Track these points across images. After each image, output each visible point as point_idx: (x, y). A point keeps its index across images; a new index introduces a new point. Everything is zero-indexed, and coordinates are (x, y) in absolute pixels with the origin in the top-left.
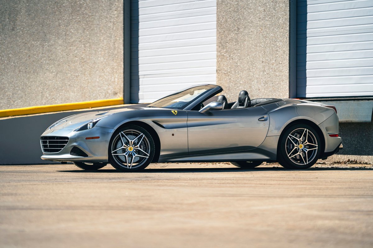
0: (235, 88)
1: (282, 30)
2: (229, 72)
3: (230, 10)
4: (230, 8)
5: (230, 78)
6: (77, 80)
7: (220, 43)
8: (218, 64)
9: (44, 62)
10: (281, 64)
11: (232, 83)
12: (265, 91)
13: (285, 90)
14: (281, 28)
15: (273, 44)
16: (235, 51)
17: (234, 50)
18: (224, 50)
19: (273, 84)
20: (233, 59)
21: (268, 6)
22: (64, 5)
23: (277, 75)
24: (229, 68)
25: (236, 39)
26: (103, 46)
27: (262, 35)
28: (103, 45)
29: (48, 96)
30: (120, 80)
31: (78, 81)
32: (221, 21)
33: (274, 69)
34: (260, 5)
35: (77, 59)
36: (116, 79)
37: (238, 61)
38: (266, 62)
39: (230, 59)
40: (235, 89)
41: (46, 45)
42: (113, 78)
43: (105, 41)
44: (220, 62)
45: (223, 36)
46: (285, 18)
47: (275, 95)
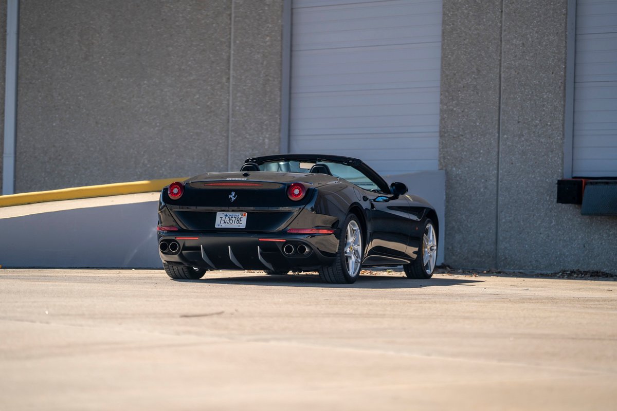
0: (471, 159)
1: (553, 75)
2: (462, 136)
3: (465, 42)
4: (465, 40)
5: (462, 144)
6: (199, 139)
7: (447, 91)
8: (443, 122)
9: (141, 110)
10: (550, 125)
11: (466, 152)
12: (523, 166)
13: (555, 166)
14: (551, 73)
15: (536, 96)
16: (473, 105)
17: (470, 103)
18: (454, 102)
19: (535, 155)
20: (469, 116)
21: (530, 39)
22: (177, 23)
23: (542, 142)
24: (461, 129)
25: (475, 87)
26: (244, 90)
27: (519, 82)
28: (244, 88)
29: (146, 162)
30: (273, 142)
31: (199, 141)
32: (450, 58)
33: (538, 133)
34: (515, 37)
35: (199, 107)
36: (267, 140)
37: (477, 119)
38: (524, 123)
39: (463, 116)
40: (471, 161)
41: (144, 84)
42: (261, 138)
43: (248, 81)
44: (446, 120)
45: (452, 80)
46: (558, 57)
47: (539, 172)
